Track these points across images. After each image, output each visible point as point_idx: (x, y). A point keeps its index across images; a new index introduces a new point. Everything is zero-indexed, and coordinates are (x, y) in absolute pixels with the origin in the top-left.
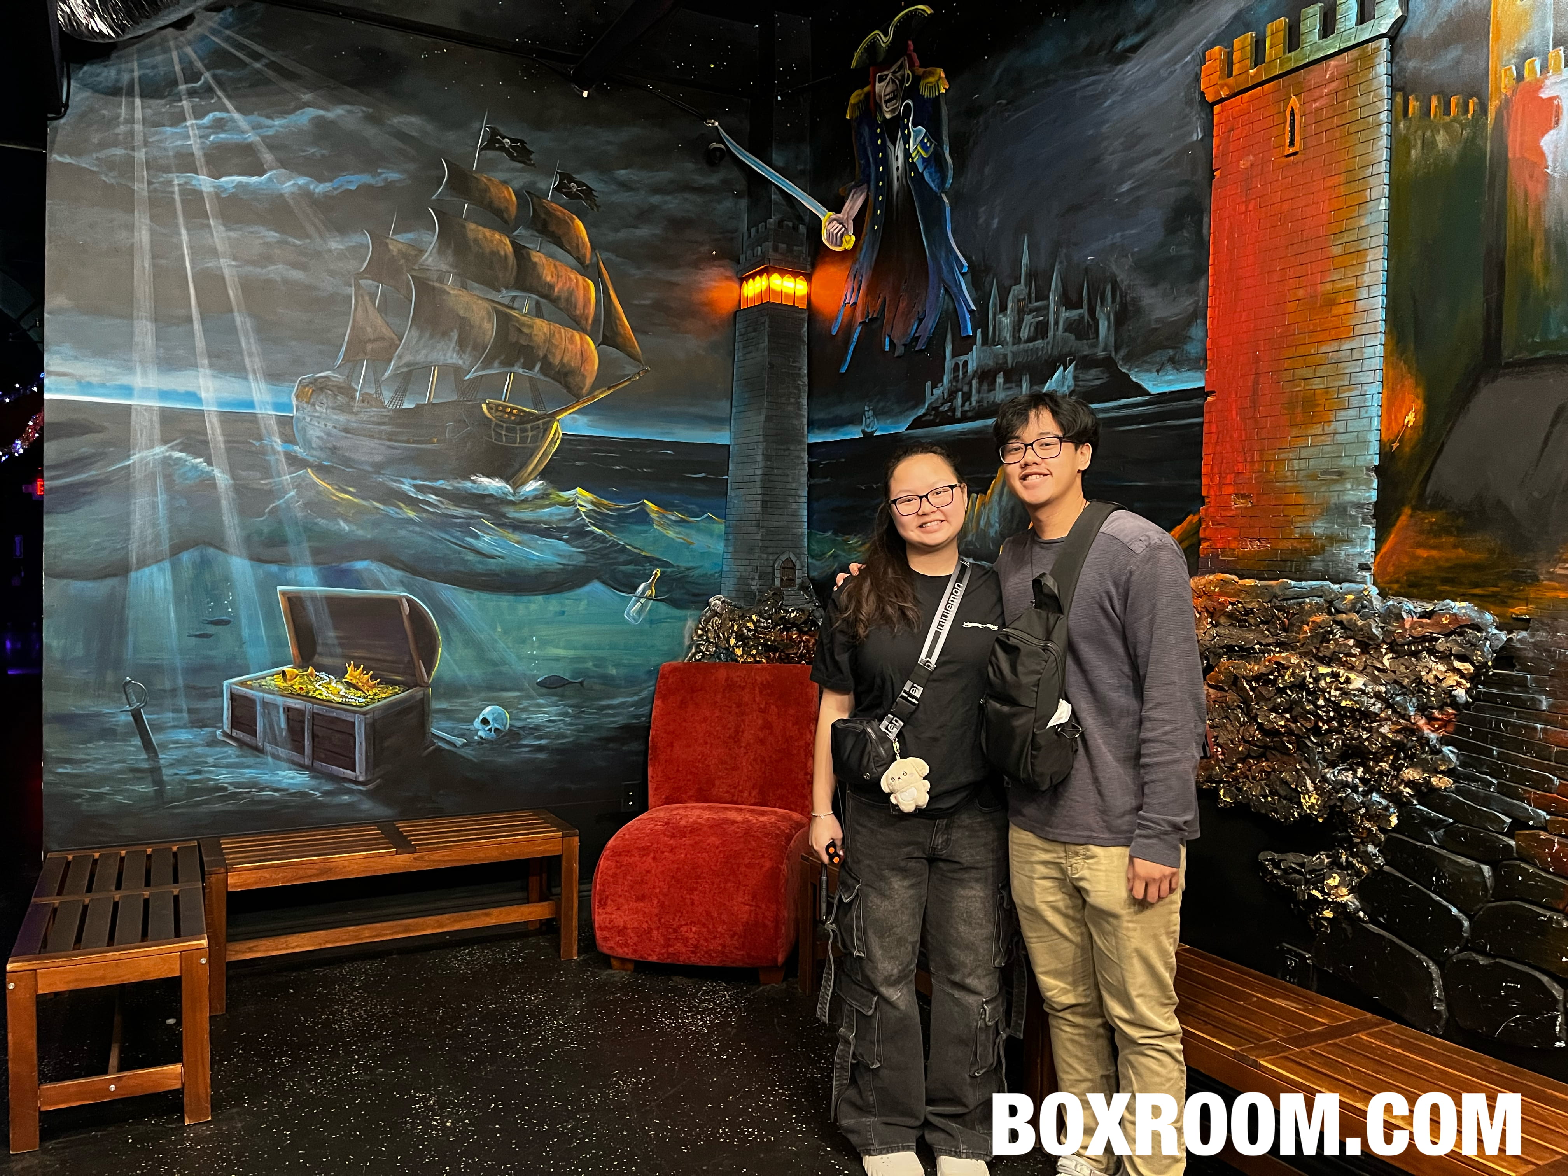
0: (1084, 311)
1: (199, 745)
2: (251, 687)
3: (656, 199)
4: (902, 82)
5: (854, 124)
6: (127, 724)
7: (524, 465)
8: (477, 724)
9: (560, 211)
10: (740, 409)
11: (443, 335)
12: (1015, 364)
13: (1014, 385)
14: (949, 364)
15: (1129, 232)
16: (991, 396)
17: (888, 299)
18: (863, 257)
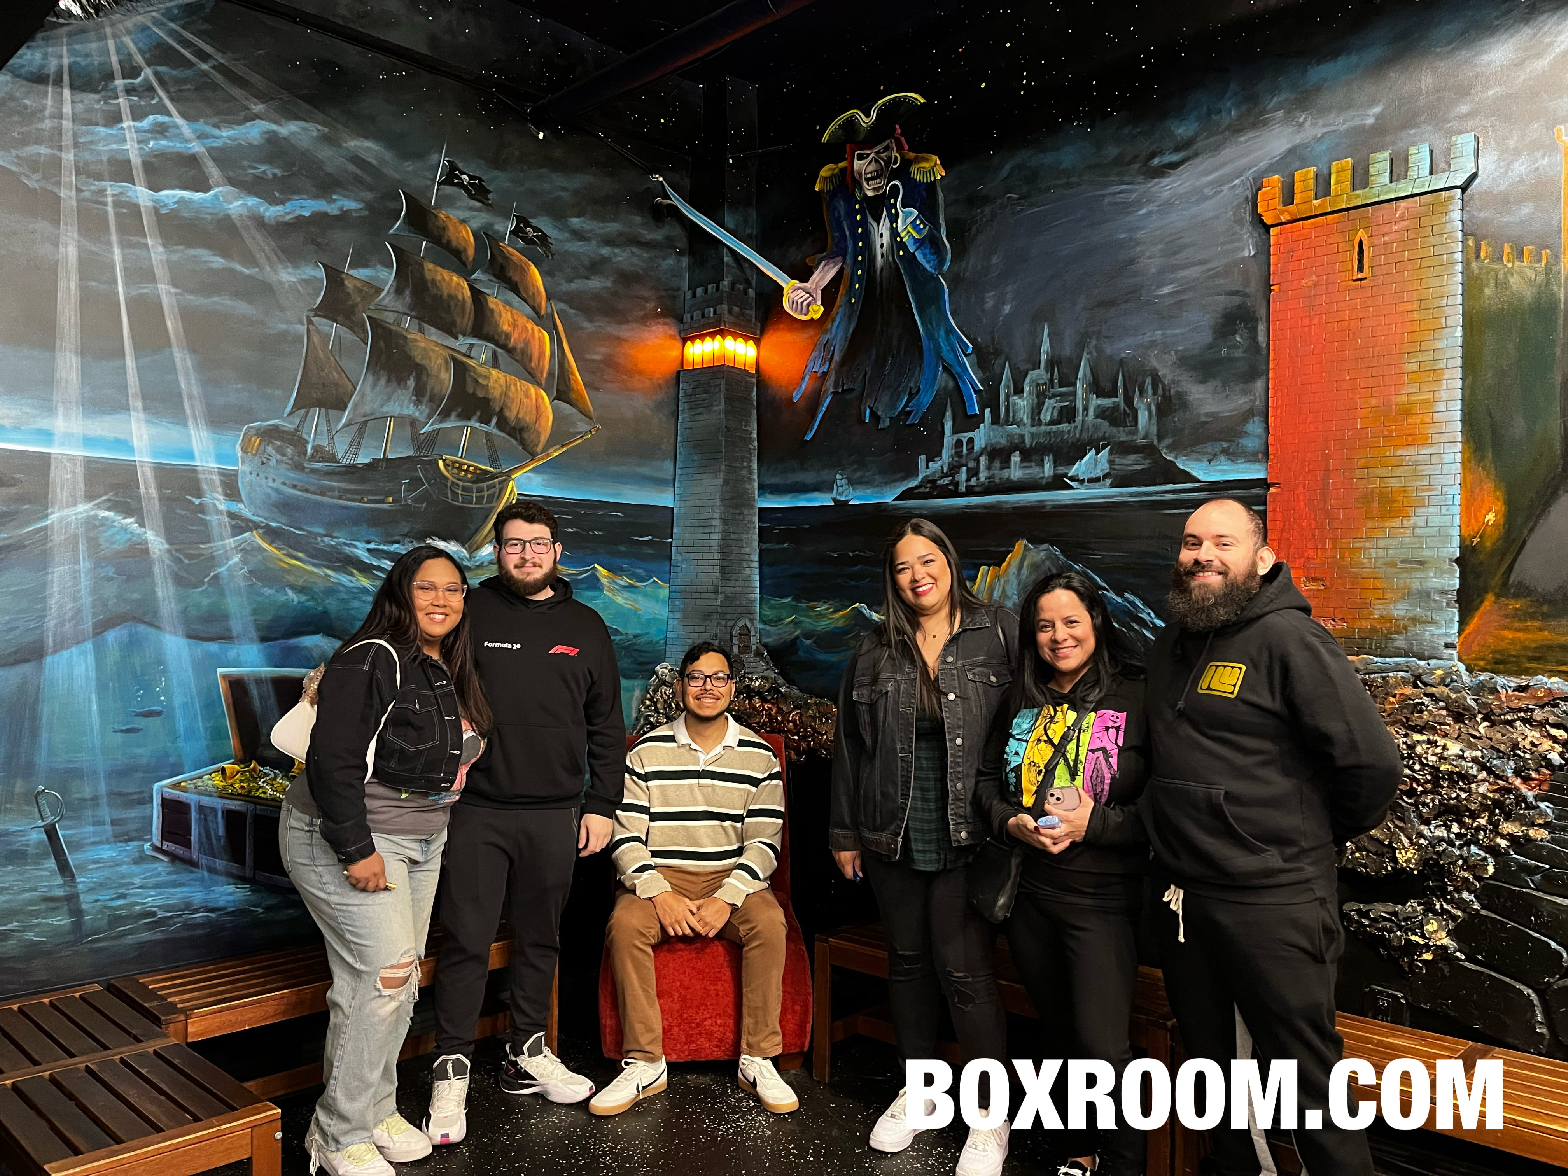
0: (1120, 399)
1: (124, 863)
2: (184, 789)
3: (606, 251)
4: (888, 161)
5: (825, 197)
6: (40, 843)
7: (477, 530)
9: (516, 256)
10: (685, 471)
11: (399, 384)
12: (1034, 444)
13: (1033, 464)
14: (949, 439)
15: (1171, 331)
16: (1005, 473)
17: (869, 372)
18: (834, 328)
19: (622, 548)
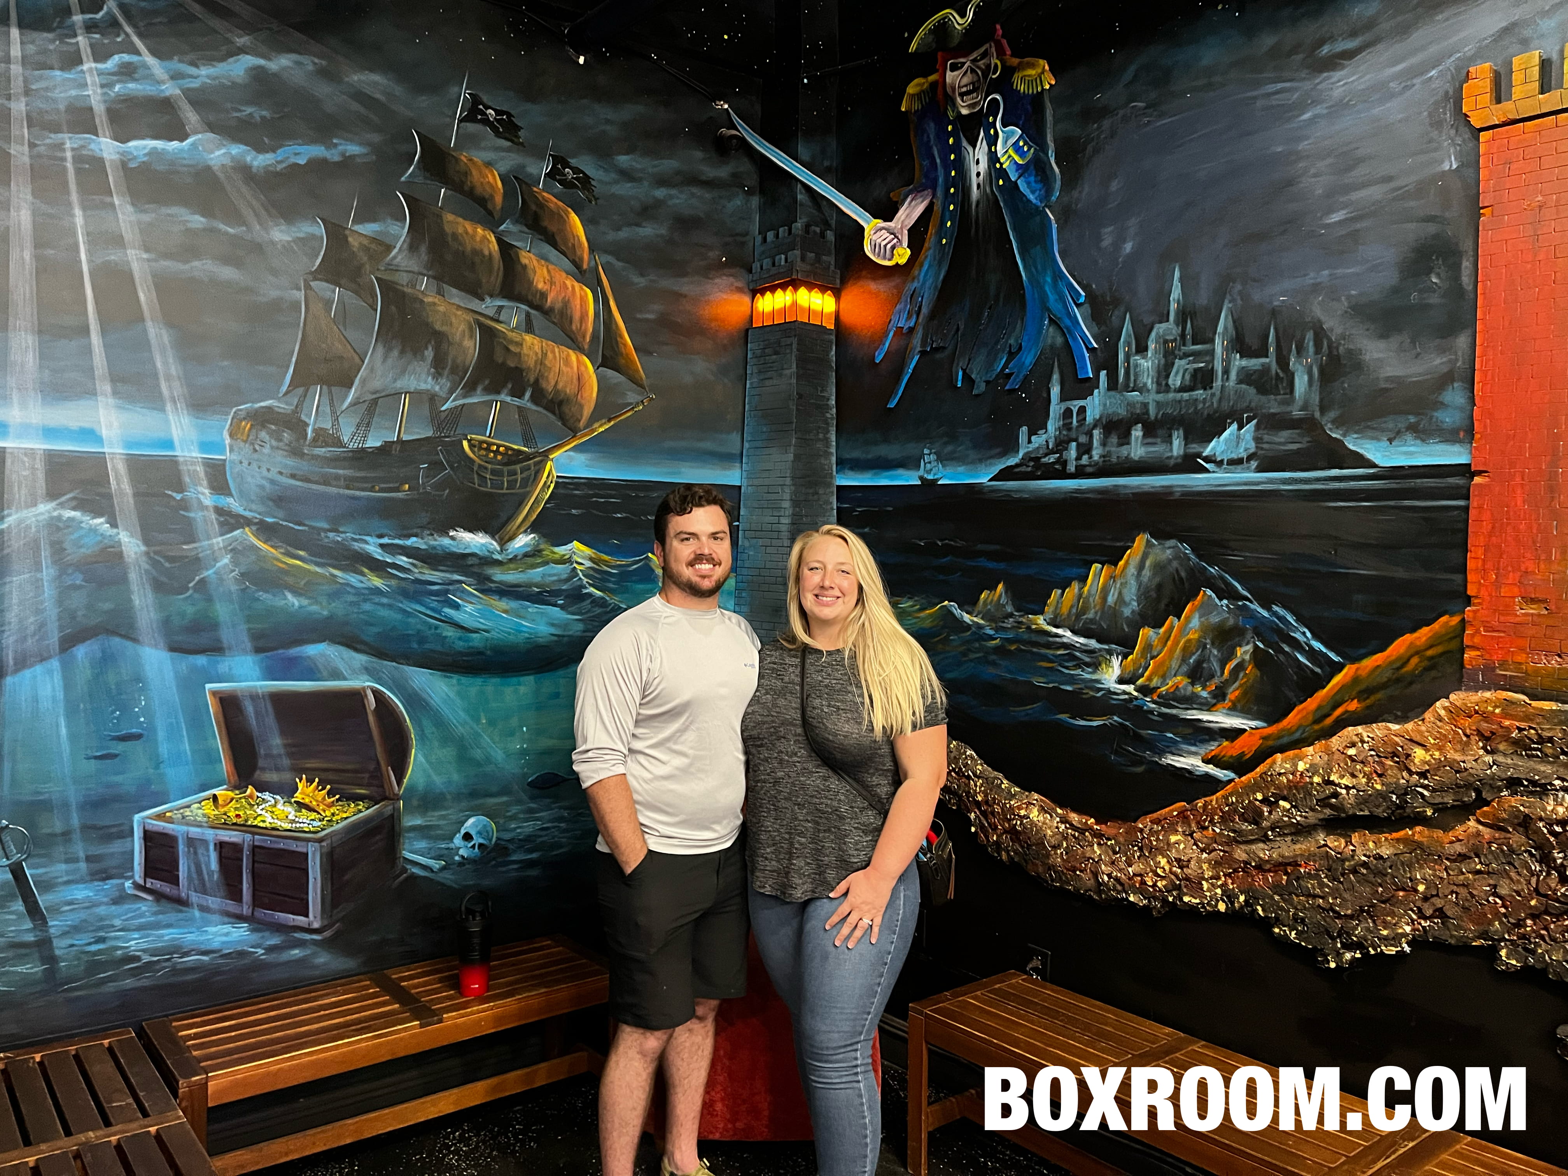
0: (1270, 360)
2: (170, 821)
3: (660, 193)
5: (913, 118)
7: (510, 518)
8: (458, 840)
9: (553, 202)
10: (754, 444)
11: (415, 354)
12: (1160, 416)
13: (1159, 440)
14: (1056, 408)
15: (1339, 271)
16: (1124, 451)
17: (962, 327)
18: (922, 274)
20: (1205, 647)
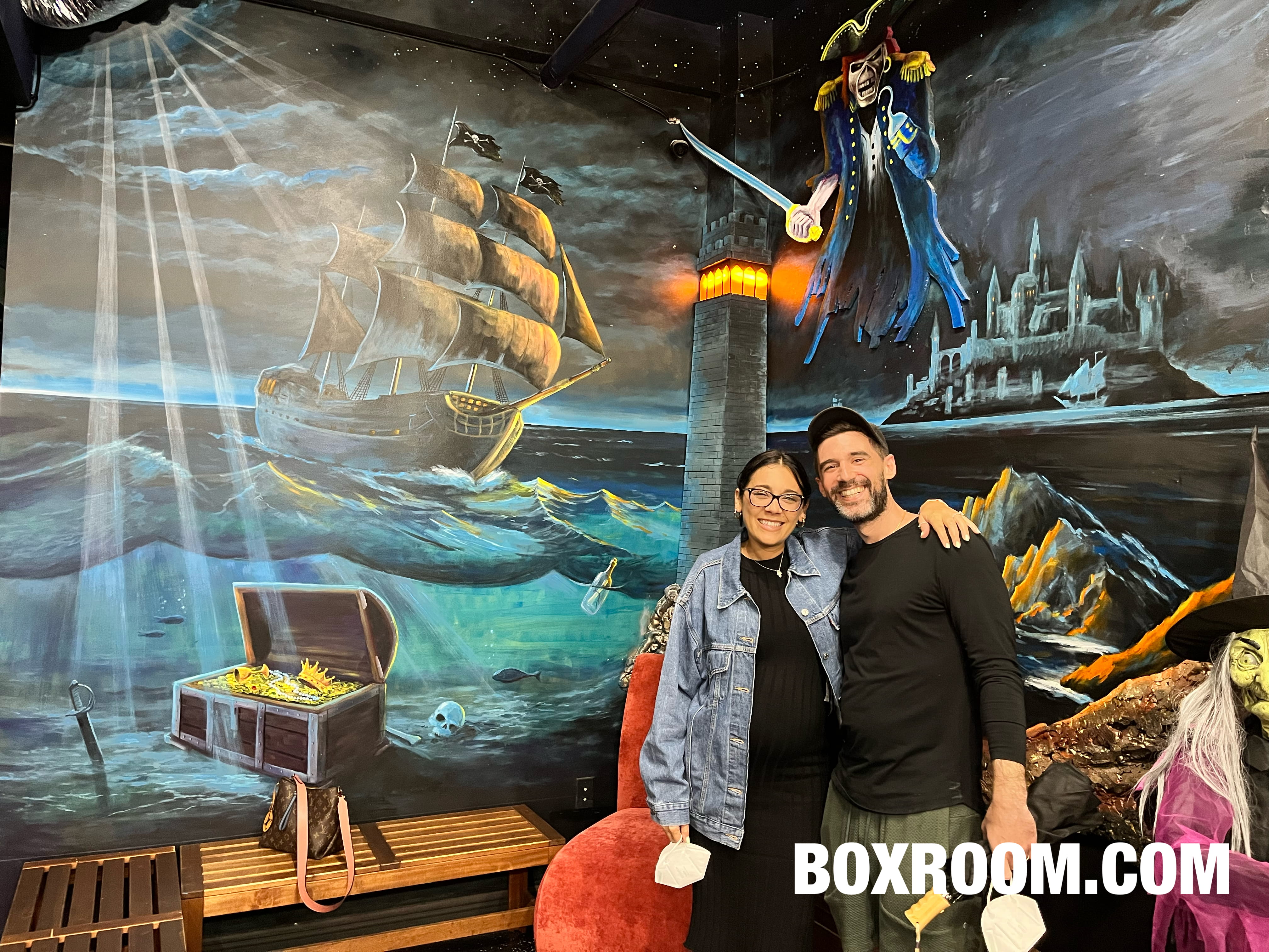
0: (1118, 300)
2: (201, 688)
4: (879, 70)
5: (823, 115)
6: (73, 729)
7: (484, 457)
8: (432, 720)
9: (525, 205)
10: (698, 399)
11: (408, 327)
12: (1022, 358)
13: (1021, 381)
14: (936, 357)
15: (1180, 211)
16: (991, 392)
17: (861, 290)
18: (831, 247)
19: (631, 474)
20: (1062, 574)
